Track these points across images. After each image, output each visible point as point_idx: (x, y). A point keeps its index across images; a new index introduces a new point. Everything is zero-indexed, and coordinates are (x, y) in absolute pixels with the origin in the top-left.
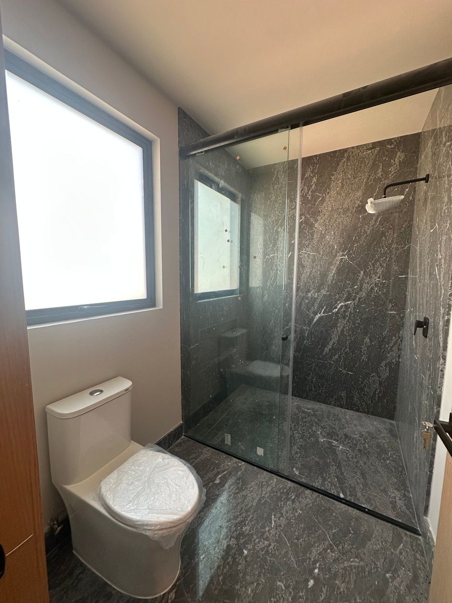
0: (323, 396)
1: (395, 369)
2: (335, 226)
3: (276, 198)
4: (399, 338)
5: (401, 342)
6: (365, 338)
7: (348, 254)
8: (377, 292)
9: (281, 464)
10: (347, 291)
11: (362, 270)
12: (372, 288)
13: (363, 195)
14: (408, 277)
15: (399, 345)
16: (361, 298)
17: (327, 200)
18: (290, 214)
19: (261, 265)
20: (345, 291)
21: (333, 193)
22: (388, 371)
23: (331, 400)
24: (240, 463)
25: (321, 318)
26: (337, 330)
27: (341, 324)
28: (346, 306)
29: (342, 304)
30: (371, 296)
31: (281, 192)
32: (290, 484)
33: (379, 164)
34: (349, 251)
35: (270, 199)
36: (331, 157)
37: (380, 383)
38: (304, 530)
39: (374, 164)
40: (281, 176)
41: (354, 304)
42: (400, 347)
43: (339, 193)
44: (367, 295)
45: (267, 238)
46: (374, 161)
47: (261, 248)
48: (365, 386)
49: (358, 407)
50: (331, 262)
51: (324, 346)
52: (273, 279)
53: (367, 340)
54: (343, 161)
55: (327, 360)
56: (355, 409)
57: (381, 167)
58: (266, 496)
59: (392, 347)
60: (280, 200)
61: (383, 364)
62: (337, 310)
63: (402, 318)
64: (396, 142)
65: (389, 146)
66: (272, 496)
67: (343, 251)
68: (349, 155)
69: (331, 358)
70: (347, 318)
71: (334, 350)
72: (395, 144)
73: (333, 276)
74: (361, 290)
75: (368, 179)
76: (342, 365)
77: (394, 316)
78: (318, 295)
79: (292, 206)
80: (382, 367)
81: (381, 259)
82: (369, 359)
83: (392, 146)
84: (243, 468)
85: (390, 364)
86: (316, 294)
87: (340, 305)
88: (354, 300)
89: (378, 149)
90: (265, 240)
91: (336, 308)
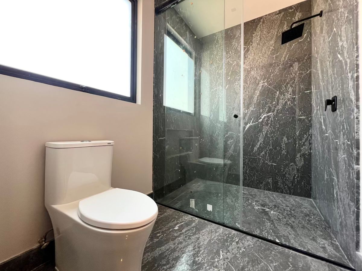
0: (255, 183)
1: (308, 158)
2: (257, 65)
3: (217, 53)
4: (309, 135)
5: (311, 138)
6: (283, 138)
7: (267, 82)
8: (290, 105)
9: (226, 220)
10: (268, 106)
11: (278, 91)
12: (286, 102)
13: (275, 42)
14: (311, 91)
15: (310, 140)
16: (279, 110)
17: (251, 49)
18: (226, 61)
19: (208, 96)
20: (266, 106)
21: (254, 45)
22: (303, 160)
23: (261, 185)
24: (194, 218)
25: (250, 127)
26: (263, 134)
27: (265, 129)
28: (268, 116)
29: (265, 115)
30: (285, 108)
31: (220, 49)
32: (234, 232)
33: (284, 22)
34: (267, 80)
35: (213, 54)
36: (252, 23)
37: (298, 170)
38: (248, 263)
39: (281, 23)
40: (220, 39)
41: (274, 114)
42: (310, 142)
43: (258, 44)
44: (283, 107)
45: (211, 78)
46: (281, 21)
47: (208, 85)
48: (286, 173)
49: (282, 190)
50: (256, 88)
51: (254, 146)
52: (216, 104)
53: (285, 139)
54: (260, 24)
55: (256, 156)
56: (279, 191)
57: (286, 24)
58: (215, 239)
59: (304, 143)
60: (219, 54)
61: (298, 155)
62: (261, 120)
63: (310, 121)
64: (295, 7)
65: (290, 11)
66: (220, 239)
67: (263, 80)
68: (264, 20)
69: (259, 154)
70: (269, 125)
71: (261, 149)
72: (294, 8)
73: (258, 97)
74: (278, 105)
75: (278, 32)
76: (267, 158)
77: (304, 120)
78: (248, 112)
79: (227, 56)
80: (298, 157)
81: (291, 82)
82: (287, 152)
83: (293, 10)
84: (197, 222)
85: (304, 155)
86: (246, 110)
87: (264, 116)
88: (273, 112)
89: (283, 13)
90: (211, 80)
91: (260, 118)
